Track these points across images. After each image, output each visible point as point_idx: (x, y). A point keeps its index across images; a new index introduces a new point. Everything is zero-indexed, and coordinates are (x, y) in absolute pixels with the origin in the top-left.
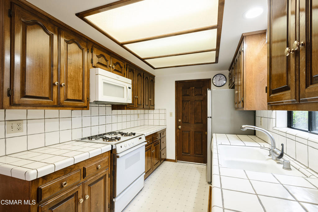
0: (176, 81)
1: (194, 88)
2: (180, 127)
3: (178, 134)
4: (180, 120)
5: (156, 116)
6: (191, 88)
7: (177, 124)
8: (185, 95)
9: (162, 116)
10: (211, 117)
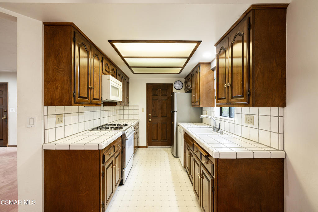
0: (147, 84)
1: (160, 90)
2: (150, 120)
3: (149, 125)
4: (150, 115)
5: (131, 112)
6: (159, 90)
7: (148, 117)
8: (154, 95)
9: (136, 112)
10: (176, 112)
